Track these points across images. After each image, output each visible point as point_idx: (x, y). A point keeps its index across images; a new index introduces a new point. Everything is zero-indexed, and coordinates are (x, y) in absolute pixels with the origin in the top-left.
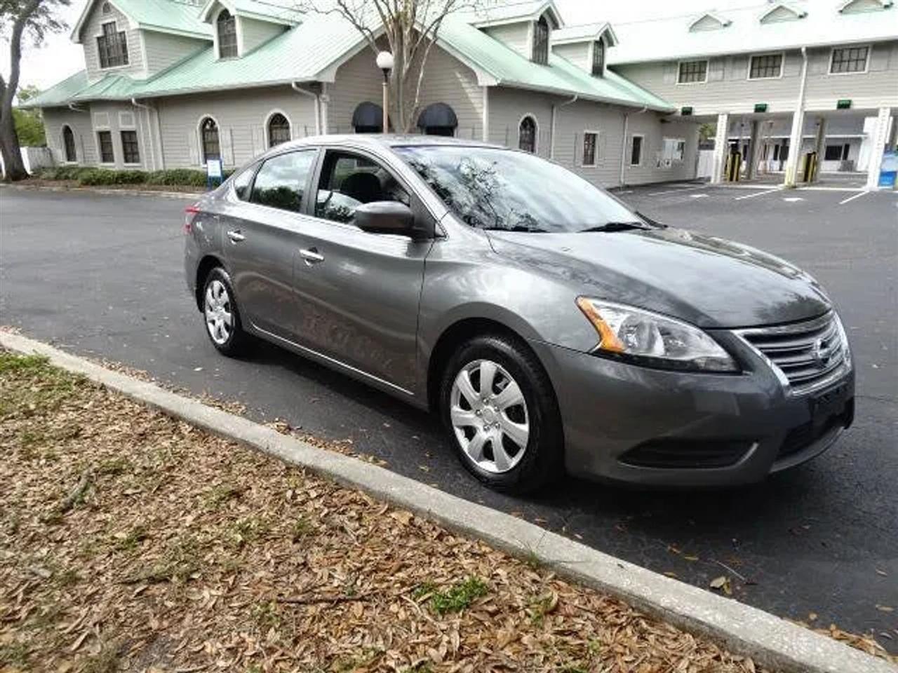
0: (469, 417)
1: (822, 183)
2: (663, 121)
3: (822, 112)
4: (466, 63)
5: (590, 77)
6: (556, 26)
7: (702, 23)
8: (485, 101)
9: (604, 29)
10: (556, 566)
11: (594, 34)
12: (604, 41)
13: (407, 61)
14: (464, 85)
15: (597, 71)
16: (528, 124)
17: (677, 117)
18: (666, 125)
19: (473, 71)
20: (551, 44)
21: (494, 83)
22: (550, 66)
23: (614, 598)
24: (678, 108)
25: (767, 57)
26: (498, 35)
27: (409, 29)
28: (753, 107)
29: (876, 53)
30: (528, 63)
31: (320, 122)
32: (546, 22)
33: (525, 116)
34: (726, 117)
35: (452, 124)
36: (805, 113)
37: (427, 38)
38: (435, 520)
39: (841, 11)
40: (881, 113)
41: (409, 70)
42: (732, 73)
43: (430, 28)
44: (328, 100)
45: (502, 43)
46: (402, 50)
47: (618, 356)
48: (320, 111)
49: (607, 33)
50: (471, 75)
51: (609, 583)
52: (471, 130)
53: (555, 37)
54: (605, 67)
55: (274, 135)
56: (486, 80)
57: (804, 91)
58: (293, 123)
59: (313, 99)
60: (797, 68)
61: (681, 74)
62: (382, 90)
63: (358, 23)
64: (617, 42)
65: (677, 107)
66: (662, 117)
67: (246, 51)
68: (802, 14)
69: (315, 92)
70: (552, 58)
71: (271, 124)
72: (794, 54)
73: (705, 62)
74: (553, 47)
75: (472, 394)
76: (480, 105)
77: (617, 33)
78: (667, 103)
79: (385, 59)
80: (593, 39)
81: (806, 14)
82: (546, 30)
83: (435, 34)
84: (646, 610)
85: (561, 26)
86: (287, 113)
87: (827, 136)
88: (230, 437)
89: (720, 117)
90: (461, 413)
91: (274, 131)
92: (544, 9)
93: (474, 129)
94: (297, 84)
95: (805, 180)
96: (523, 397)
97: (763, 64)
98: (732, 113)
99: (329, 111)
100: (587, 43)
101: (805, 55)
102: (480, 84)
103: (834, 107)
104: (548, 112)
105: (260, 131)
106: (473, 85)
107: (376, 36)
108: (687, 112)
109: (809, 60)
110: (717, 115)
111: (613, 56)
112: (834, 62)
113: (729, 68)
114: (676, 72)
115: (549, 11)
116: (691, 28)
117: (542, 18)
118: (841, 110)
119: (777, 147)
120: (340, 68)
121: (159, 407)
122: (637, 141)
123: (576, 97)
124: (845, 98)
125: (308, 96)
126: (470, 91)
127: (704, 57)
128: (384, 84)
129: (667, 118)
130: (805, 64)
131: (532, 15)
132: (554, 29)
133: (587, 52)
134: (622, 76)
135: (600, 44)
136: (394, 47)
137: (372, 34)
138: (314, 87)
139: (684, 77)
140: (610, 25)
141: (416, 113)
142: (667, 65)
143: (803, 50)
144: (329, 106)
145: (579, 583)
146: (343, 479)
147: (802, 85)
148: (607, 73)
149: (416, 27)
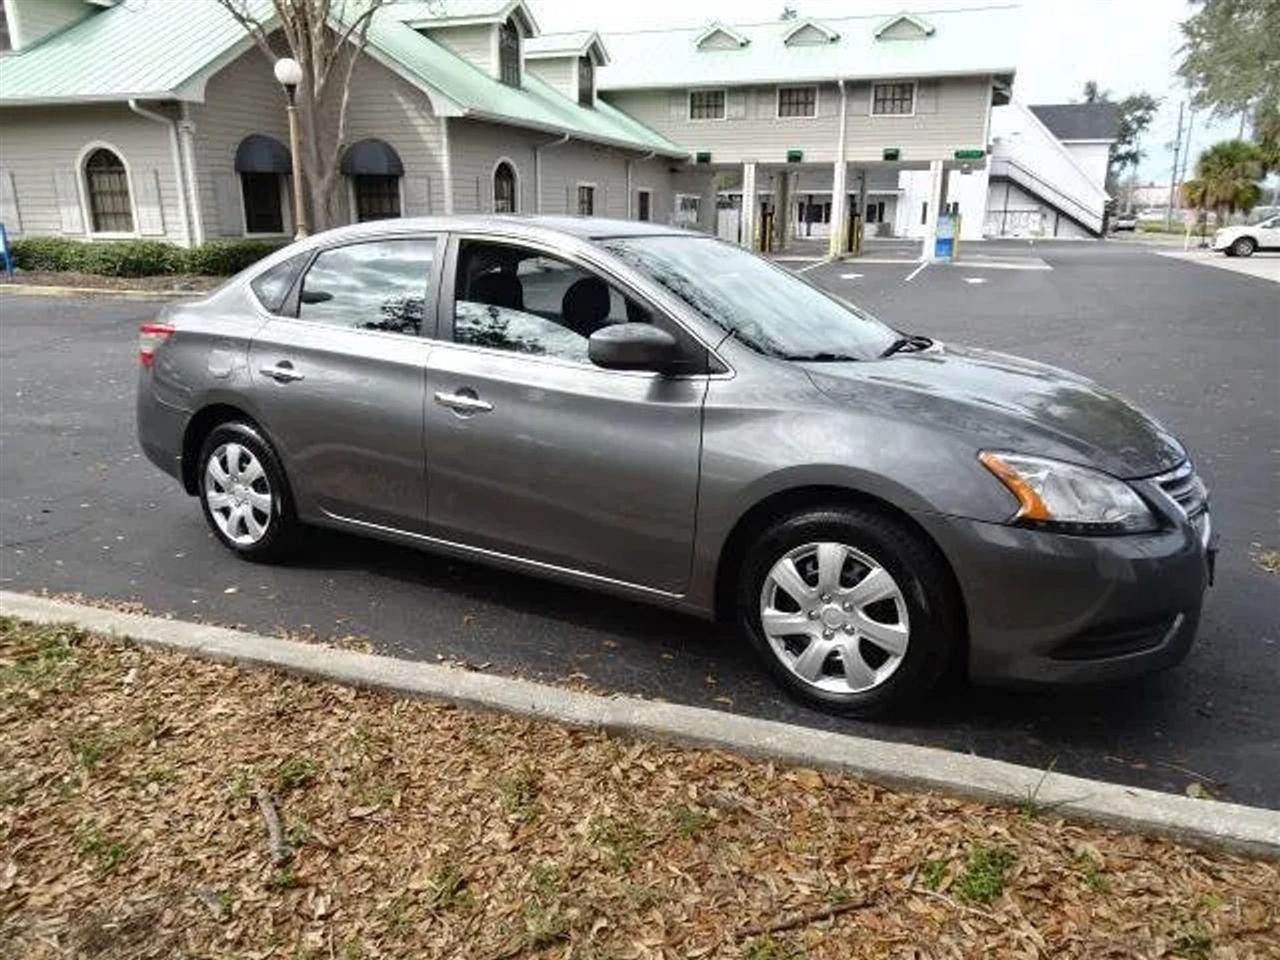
0: (796, 621)
1: (868, 253)
2: (673, 171)
3: (863, 163)
4: (412, 80)
5: (577, 107)
6: (529, 33)
7: (713, 39)
8: (445, 140)
9: (591, 42)
10: (1058, 809)
11: (578, 46)
12: (592, 58)
13: (320, 75)
14: (410, 114)
15: (585, 99)
16: (505, 173)
17: (692, 166)
18: (678, 175)
19: (424, 94)
20: (523, 56)
21: (459, 113)
22: (525, 90)
23: (1152, 836)
24: (693, 152)
25: (798, 90)
26: (447, 41)
27: (319, 25)
28: (786, 155)
29: (922, 92)
30: (493, 84)
31: (182, 165)
32: (515, 27)
33: (499, 161)
34: (753, 167)
35: (394, 171)
36: (848, 164)
37: (351, 44)
38: (855, 774)
39: (878, 36)
40: (933, 165)
41: (325, 87)
42: (757, 109)
43: (355, 26)
44: (193, 129)
45: (455, 54)
46: (311, 56)
47: (1043, 524)
48: (180, 147)
49: (594, 47)
50: (422, 100)
51: (1139, 818)
52: (425, 181)
53: (528, 48)
54: (595, 94)
55: (96, 185)
56: (444, 109)
57: (845, 138)
58: (131, 165)
59: (168, 128)
60: (832, 106)
61: (692, 107)
62: (287, 118)
63: (238, 11)
64: (609, 60)
65: (690, 152)
66: (672, 165)
67: (26, 43)
68: (834, 36)
69: (171, 117)
70: (526, 80)
71: (88, 165)
72: (829, 87)
73: (723, 93)
74: (528, 61)
75: (801, 589)
76: (436, 145)
77: (609, 46)
78: (678, 146)
79: (287, 69)
80: (578, 54)
81: (838, 37)
82: (516, 38)
83: (363, 36)
84: (1197, 843)
85: (535, 33)
86: (120, 148)
87: (871, 192)
88: (439, 696)
89: (746, 167)
90: (778, 617)
91: (95, 178)
92: (511, 9)
93: (429, 179)
94: (138, 102)
95: (850, 249)
96: (897, 588)
97: (794, 98)
98: (761, 161)
99: (195, 148)
100: (568, 60)
101: (843, 90)
102: (437, 113)
103: (880, 158)
104: (529, 155)
105: (71, 177)
106: (424, 114)
107: (268, 31)
108: (704, 158)
109: (848, 96)
110: (742, 165)
111: (603, 79)
112: (876, 100)
113: (752, 100)
114: (686, 105)
115: (518, 11)
116: (699, 46)
117: (509, 20)
118: (889, 162)
119: (801, 205)
120: (212, 82)
121: (270, 665)
122: (644, 197)
123: (567, 137)
124: (892, 146)
125: (161, 124)
126: (419, 123)
127: (721, 86)
128: (290, 108)
129: (679, 167)
130: (844, 99)
131: (496, 15)
132: (526, 37)
133: (571, 72)
134: (616, 107)
135: (585, 61)
136: (299, 51)
137: (260, 27)
138: (168, 108)
139: (696, 111)
140: (598, 36)
141: (340, 151)
142: (674, 94)
143: (841, 83)
144: (195, 139)
145: (1096, 824)
146: (681, 737)
147: (842, 128)
148: (597, 103)
149: (331, 24)
